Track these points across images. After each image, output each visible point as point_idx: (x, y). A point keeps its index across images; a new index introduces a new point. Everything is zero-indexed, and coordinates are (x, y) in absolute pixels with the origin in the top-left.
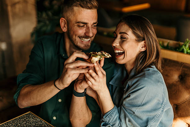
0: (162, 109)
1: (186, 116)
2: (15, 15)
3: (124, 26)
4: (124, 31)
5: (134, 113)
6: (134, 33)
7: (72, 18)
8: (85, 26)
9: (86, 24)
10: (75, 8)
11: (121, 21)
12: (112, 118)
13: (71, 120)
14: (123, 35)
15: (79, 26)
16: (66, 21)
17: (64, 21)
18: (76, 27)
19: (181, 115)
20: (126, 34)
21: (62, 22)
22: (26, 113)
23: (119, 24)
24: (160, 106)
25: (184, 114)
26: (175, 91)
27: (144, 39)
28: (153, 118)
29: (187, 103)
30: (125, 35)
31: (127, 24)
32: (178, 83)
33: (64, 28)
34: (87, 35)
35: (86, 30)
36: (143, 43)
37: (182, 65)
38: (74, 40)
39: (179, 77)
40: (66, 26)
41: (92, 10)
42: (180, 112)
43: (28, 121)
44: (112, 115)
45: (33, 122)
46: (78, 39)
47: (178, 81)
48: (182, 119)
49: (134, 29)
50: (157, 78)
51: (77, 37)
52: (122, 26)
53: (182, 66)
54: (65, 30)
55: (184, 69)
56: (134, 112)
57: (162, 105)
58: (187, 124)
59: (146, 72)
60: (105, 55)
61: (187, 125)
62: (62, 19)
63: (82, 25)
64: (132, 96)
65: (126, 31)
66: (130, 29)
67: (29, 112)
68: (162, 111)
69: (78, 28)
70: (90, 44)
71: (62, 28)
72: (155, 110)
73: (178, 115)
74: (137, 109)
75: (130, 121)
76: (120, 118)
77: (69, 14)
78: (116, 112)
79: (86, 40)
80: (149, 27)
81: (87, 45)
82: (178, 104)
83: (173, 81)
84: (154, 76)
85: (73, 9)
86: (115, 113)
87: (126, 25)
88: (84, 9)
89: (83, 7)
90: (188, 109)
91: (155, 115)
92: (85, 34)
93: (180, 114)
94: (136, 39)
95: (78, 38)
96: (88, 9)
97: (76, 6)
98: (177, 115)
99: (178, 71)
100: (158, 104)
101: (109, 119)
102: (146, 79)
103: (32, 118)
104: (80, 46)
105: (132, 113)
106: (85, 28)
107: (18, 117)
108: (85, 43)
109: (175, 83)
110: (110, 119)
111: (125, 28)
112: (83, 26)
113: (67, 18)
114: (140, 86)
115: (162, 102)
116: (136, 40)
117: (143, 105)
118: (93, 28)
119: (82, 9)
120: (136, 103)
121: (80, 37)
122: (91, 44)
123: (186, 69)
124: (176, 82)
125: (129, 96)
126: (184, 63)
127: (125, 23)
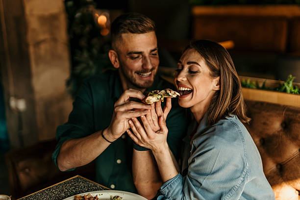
0: (242, 179)
1: (294, 179)
2: (39, 59)
3: (193, 54)
4: (194, 60)
5: (201, 185)
6: (208, 64)
7: (121, 48)
8: (141, 56)
9: (141, 53)
10: (124, 35)
11: (188, 47)
12: (172, 191)
13: (136, 183)
14: (192, 66)
15: (133, 58)
16: (116, 53)
17: (114, 54)
18: (128, 59)
19: (287, 178)
20: (198, 64)
21: (112, 55)
22: (73, 178)
23: (186, 51)
24: (239, 174)
25: (292, 175)
26: (278, 144)
27: (219, 75)
28: (230, 190)
29: (295, 160)
30: (196, 65)
31: (198, 51)
32: (281, 133)
33: (116, 63)
34: (145, 68)
35: (142, 61)
36: (218, 78)
37: (285, 108)
38: (130, 77)
39: (282, 125)
40: (117, 60)
41: (145, 34)
42: (286, 174)
43: (78, 185)
44: (172, 185)
45: (84, 187)
46: (135, 76)
47: (281, 130)
48: (289, 184)
49: (208, 58)
50: (234, 135)
51: (134, 72)
52: (190, 53)
53: (285, 110)
54: (117, 66)
55: (288, 113)
56: (202, 183)
57: (242, 173)
58: (297, 190)
59: (216, 127)
60: (170, 94)
61: (297, 192)
62: (111, 53)
63: (136, 55)
64: (198, 161)
65: (198, 60)
66: (203, 58)
67: (77, 176)
68: (243, 181)
69: (132, 61)
70: (152, 79)
71: (113, 63)
72: (231, 180)
73: (284, 178)
74: (204, 179)
75: (195, 196)
76: (183, 192)
77: (117, 44)
78: (178, 182)
79: (146, 74)
80: (226, 58)
81: (148, 82)
82: (283, 162)
83: (274, 131)
84: (228, 132)
85: (121, 36)
86: (176, 184)
87: (196, 52)
88: (135, 34)
89: (133, 32)
90: (297, 168)
91: (232, 188)
92: (142, 66)
93: (286, 176)
94: (211, 72)
95: (136, 74)
96: (139, 33)
97: (124, 32)
98: (282, 179)
99: (280, 116)
100: (236, 171)
101: (167, 191)
102: (215, 137)
103: (83, 183)
104: (139, 84)
105: (199, 185)
106: (141, 60)
107: (63, 182)
108: (145, 79)
109: (276, 133)
110: (169, 191)
111: (195, 56)
112: (138, 57)
113: (117, 49)
114: (208, 146)
115: (242, 169)
116: (210, 75)
117: (214, 173)
118: (152, 57)
119: (132, 35)
120: (203, 172)
121: (138, 73)
122: (154, 79)
123: (291, 113)
124: (278, 132)
125: (193, 161)
126: (287, 106)
127: (196, 50)
